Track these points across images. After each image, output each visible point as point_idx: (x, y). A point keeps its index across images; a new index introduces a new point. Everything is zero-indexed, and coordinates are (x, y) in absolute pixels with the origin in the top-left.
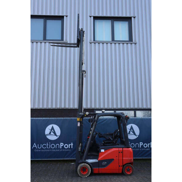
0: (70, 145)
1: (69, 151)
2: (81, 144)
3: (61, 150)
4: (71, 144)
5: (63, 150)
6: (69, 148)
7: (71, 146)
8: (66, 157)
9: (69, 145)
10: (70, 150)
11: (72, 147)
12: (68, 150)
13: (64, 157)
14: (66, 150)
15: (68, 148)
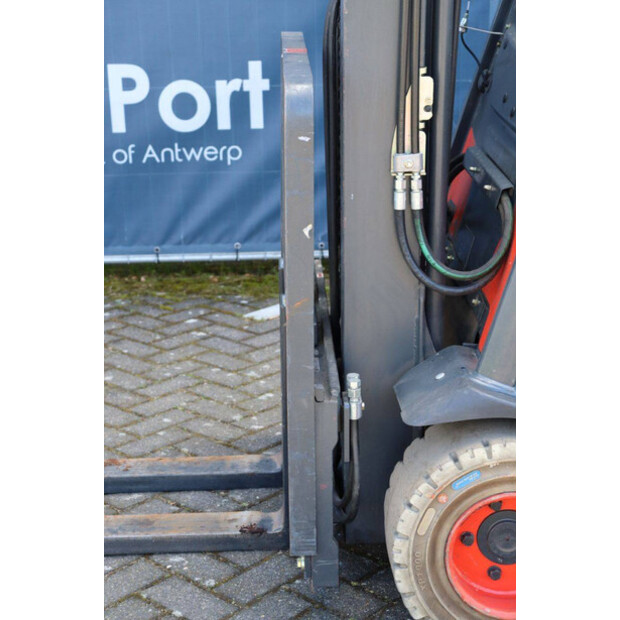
0: (235, 84)
1: (219, 165)
2: (426, 85)
3: (128, 155)
4: (244, 75)
5: (150, 152)
6: (224, 122)
7: (240, 101)
8: (193, 239)
9: (225, 89)
10: (233, 154)
11: (257, 120)
12: (209, 153)
13: (166, 239)
14: (192, 154)
15: (209, 133)
